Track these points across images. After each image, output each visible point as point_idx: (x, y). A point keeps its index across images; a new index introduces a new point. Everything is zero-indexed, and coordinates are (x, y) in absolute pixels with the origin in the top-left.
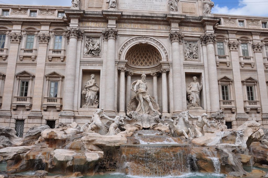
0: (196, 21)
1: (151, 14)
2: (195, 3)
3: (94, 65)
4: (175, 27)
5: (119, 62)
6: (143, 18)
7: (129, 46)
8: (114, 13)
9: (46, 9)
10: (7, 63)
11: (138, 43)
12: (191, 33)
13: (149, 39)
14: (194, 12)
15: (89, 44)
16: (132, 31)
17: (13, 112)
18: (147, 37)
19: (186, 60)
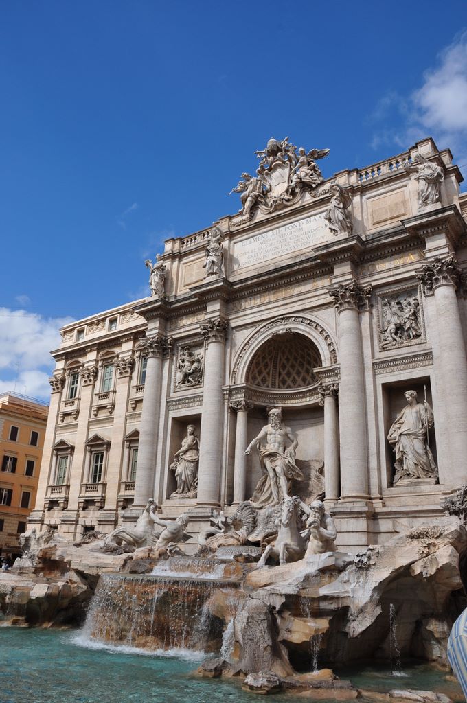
0: (395, 238)
1: (295, 257)
2: (406, 186)
3: (191, 405)
4: (343, 273)
5: (231, 390)
6: (272, 275)
7: (253, 349)
8: (210, 287)
9: (128, 311)
10: (77, 424)
11: (270, 336)
12: (392, 273)
13: (293, 319)
14: (402, 212)
15: (183, 362)
16: (257, 312)
17: (81, 513)
18: (288, 316)
19: (383, 349)
